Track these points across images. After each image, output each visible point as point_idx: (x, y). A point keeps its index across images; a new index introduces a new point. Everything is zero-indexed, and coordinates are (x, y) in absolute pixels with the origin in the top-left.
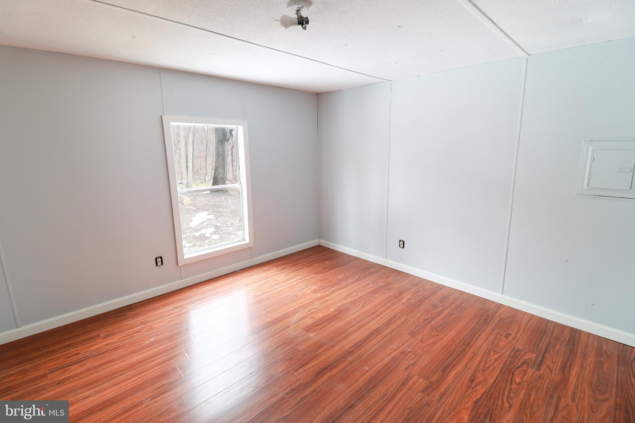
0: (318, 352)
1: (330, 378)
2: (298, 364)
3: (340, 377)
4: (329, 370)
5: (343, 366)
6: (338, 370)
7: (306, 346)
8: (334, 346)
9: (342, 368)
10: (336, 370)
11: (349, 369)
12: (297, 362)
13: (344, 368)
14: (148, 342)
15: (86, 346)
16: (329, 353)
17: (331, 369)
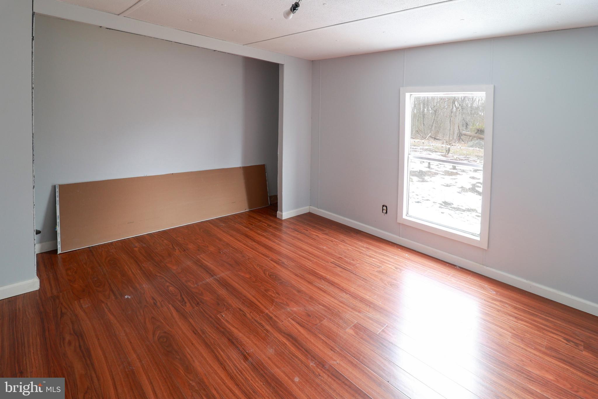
0: (320, 336)
1: (282, 343)
2: (301, 321)
3: (283, 352)
4: (293, 344)
5: (299, 356)
6: (294, 351)
7: (329, 326)
8: (332, 350)
9: (297, 355)
10: (294, 350)
11: (294, 361)
12: (305, 320)
13: (297, 357)
14: (322, 247)
15: (313, 230)
16: (320, 345)
17: (296, 346)
